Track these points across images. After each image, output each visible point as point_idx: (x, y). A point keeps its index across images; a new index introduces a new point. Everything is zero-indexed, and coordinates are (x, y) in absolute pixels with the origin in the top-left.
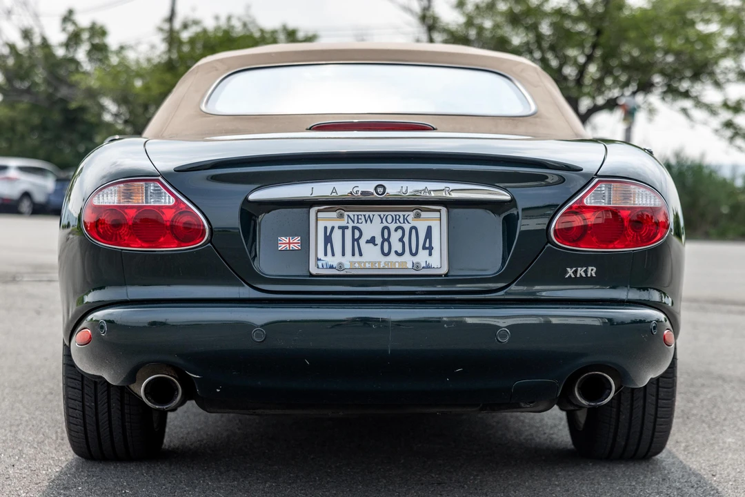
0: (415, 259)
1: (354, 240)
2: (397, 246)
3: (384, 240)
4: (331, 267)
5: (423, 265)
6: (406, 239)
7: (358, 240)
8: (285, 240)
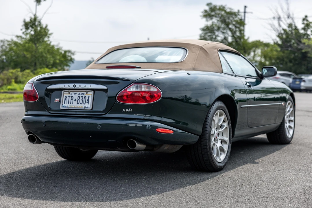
0: (85, 105)
2: (81, 102)
3: (78, 100)
4: (65, 107)
5: (86, 107)
6: (83, 100)
7: (72, 100)
8: (56, 99)
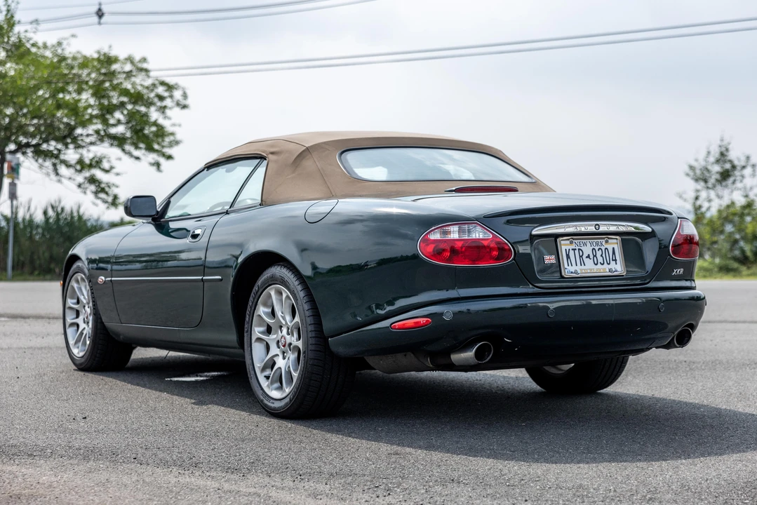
0: (610, 266)
1: (580, 257)
2: (600, 260)
3: (594, 256)
4: (572, 273)
5: (614, 269)
6: (604, 255)
7: (582, 256)
8: (548, 257)
